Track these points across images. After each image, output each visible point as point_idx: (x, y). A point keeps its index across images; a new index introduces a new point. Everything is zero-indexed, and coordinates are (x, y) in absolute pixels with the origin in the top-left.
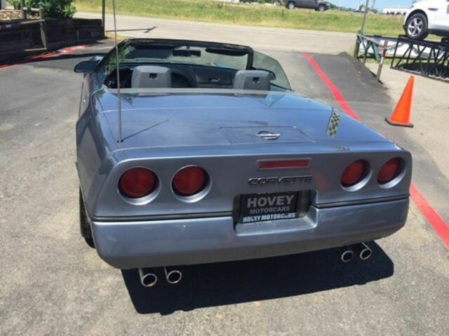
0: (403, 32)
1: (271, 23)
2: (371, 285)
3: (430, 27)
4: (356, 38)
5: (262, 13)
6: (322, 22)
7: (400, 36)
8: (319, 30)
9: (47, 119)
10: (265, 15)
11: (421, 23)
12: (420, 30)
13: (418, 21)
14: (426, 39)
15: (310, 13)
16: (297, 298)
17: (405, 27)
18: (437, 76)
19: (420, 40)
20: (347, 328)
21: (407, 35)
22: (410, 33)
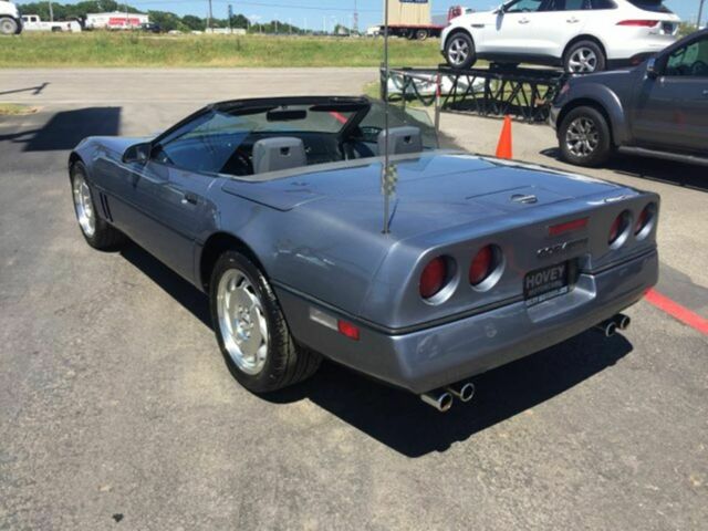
0: (444, 61)
1: (230, 62)
2: (621, 362)
3: (477, 50)
4: (378, 75)
5: (207, 47)
6: (301, 53)
7: (440, 65)
8: (304, 66)
9: (16, 251)
10: (212, 49)
11: (465, 45)
12: (465, 56)
13: (461, 44)
14: (474, 67)
15: (279, 42)
16: (564, 395)
17: (445, 53)
18: (497, 114)
19: (466, 69)
20: (636, 410)
21: (449, 64)
22: (452, 60)
